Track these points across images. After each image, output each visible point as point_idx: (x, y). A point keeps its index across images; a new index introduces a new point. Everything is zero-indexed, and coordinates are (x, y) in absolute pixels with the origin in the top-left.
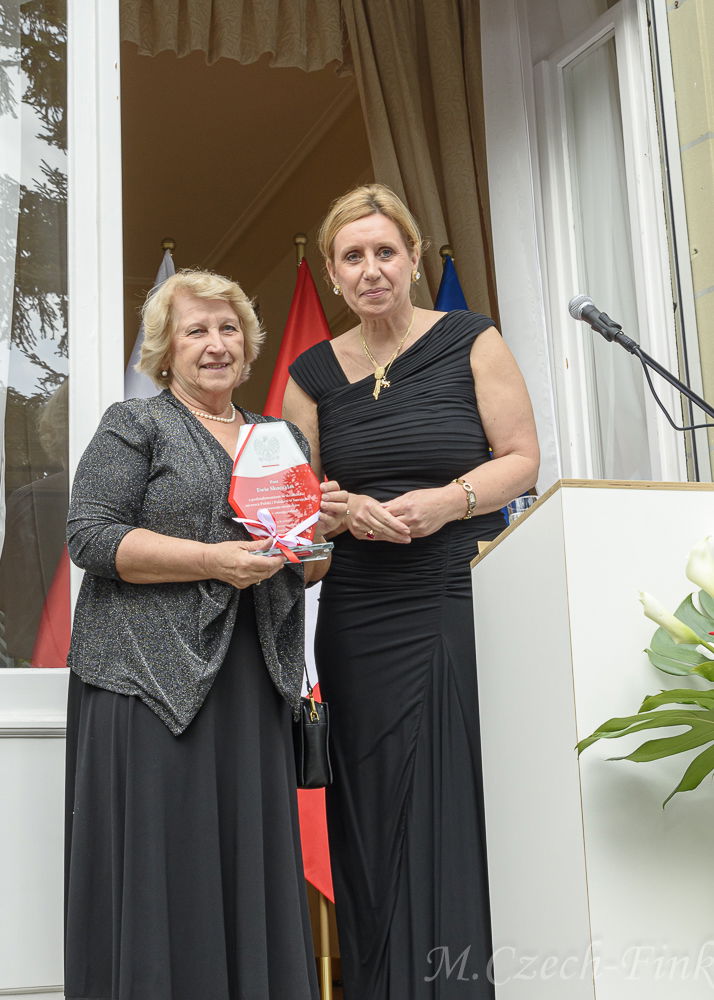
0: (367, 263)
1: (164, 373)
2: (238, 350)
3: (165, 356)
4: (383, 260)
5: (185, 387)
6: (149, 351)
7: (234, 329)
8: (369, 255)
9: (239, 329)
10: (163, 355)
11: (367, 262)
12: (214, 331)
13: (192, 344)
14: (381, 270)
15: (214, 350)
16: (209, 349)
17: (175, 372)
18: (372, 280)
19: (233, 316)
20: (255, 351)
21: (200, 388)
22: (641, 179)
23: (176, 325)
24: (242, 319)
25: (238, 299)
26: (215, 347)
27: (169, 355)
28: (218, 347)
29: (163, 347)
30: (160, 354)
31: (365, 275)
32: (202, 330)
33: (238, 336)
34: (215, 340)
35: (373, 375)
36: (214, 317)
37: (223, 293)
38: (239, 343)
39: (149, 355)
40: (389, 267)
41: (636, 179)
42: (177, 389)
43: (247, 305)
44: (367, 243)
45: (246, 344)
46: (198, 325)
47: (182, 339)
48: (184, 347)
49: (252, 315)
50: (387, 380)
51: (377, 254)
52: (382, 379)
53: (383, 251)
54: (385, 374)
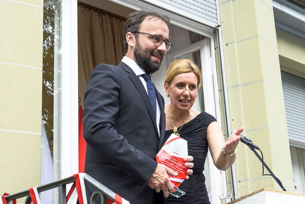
0: (186, 90)
4: (191, 90)
8: (187, 87)
14: (190, 93)
18: (186, 96)
31: (183, 94)
40: (192, 93)
44: (188, 82)
51: (189, 87)
52: (176, 132)
53: (192, 87)
54: (178, 131)
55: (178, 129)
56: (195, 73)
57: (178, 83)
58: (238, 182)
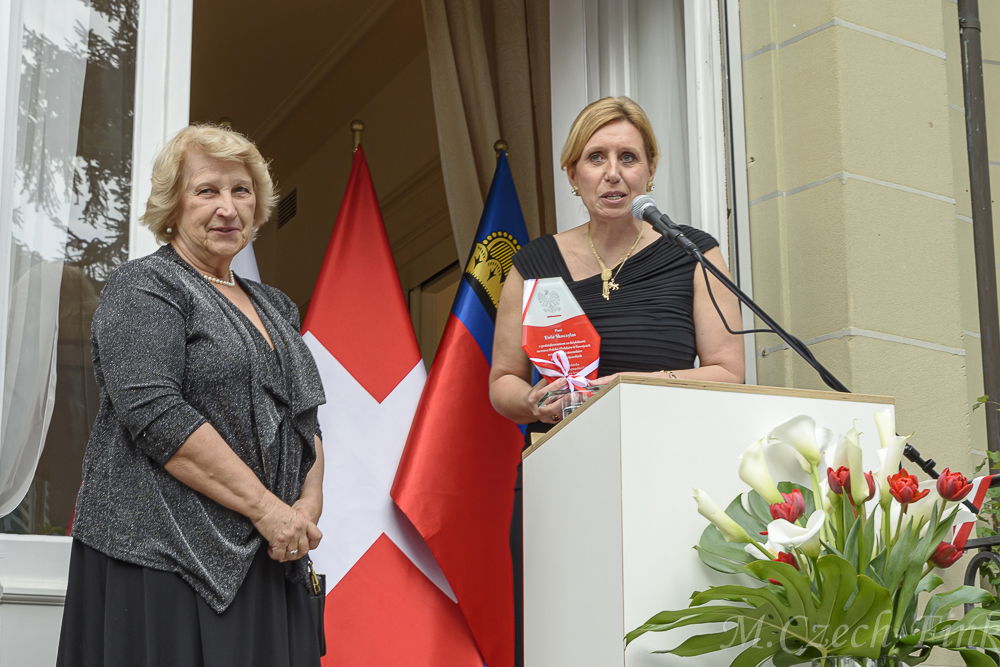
0: (610, 166)
1: (169, 230)
2: (248, 214)
3: (171, 214)
4: (625, 164)
5: (191, 247)
6: (155, 206)
7: (247, 191)
8: (613, 157)
9: (252, 191)
10: (168, 213)
11: (610, 163)
12: (226, 193)
13: (202, 205)
14: (621, 174)
15: (225, 214)
16: (219, 212)
17: (181, 230)
18: (614, 182)
19: (247, 179)
20: (267, 214)
21: (207, 249)
22: (701, 85)
23: (186, 182)
24: (256, 182)
25: (254, 161)
26: (226, 210)
27: (176, 214)
28: (229, 211)
29: (171, 204)
30: (167, 210)
31: (606, 177)
32: (212, 190)
33: (251, 199)
34: (226, 203)
35: (600, 275)
36: (227, 180)
37: (239, 155)
38: (250, 206)
39: (154, 210)
40: (629, 172)
41: (696, 86)
42: (182, 248)
43: (262, 167)
44: (612, 146)
45: (257, 209)
46: (208, 184)
47: (192, 199)
48: (194, 207)
49: (266, 177)
50: (615, 282)
51: (619, 157)
52: (610, 281)
53: (626, 156)
54: (613, 276)
55: (614, 271)
56: (632, 122)
57: (591, 151)
58: (760, 357)
